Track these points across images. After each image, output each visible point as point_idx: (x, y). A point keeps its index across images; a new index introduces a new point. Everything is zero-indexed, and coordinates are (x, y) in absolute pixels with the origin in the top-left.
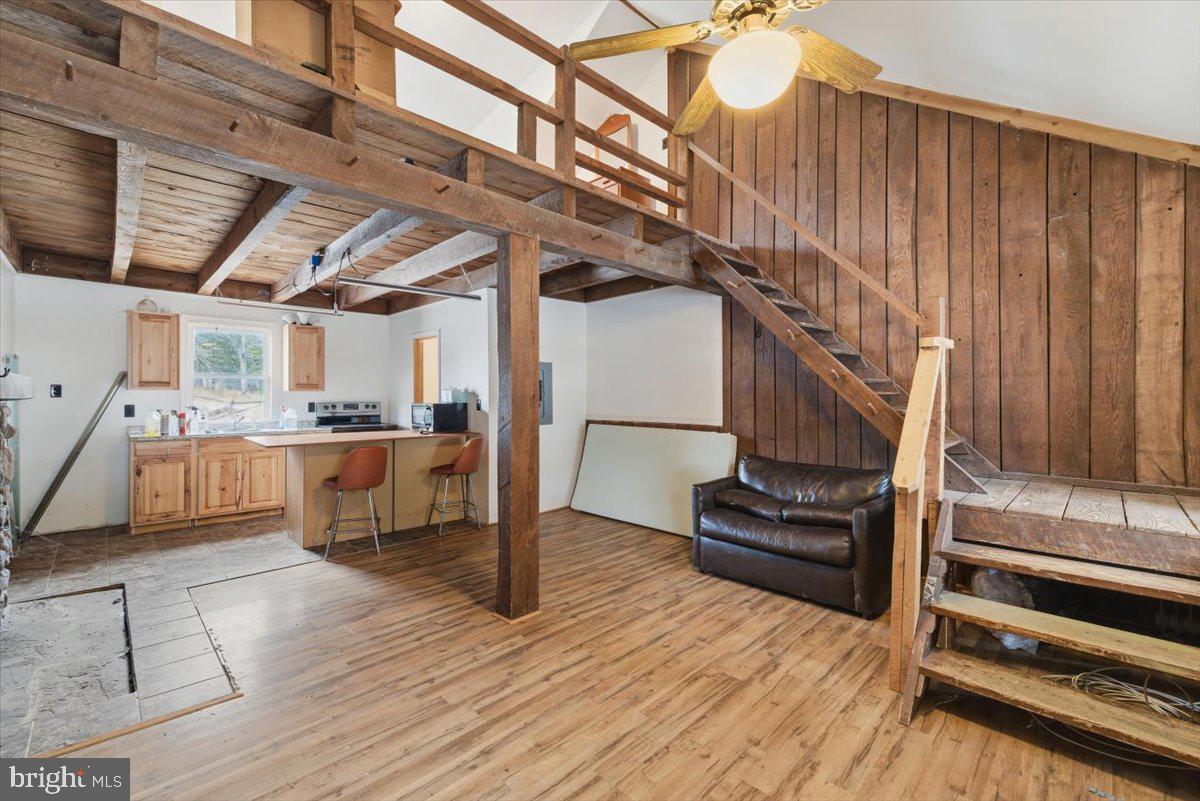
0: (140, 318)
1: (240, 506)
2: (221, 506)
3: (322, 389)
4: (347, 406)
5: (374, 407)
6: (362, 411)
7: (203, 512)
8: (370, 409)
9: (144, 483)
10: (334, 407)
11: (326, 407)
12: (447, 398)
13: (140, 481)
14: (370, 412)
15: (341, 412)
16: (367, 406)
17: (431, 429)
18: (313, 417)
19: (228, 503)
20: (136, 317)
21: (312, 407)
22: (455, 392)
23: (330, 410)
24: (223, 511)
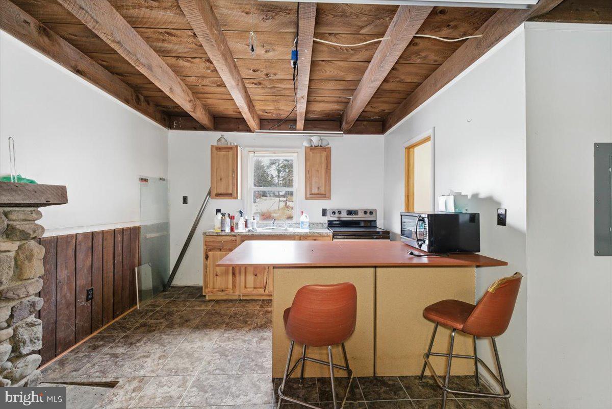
0: (216, 150)
1: (267, 290)
2: (255, 288)
3: (329, 198)
4: (350, 213)
5: (371, 213)
6: (360, 217)
7: (244, 291)
8: (368, 215)
9: (210, 264)
10: (340, 212)
11: (334, 213)
12: (445, 206)
13: (208, 262)
14: (369, 218)
15: (345, 217)
16: (365, 212)
17: (425, 247)
18: (325, 220)
19: (258, 287)
20: (214, 149)
21: (324, 212)
22: (458, 197)
23: (337, 215)
24: (255, 292)
